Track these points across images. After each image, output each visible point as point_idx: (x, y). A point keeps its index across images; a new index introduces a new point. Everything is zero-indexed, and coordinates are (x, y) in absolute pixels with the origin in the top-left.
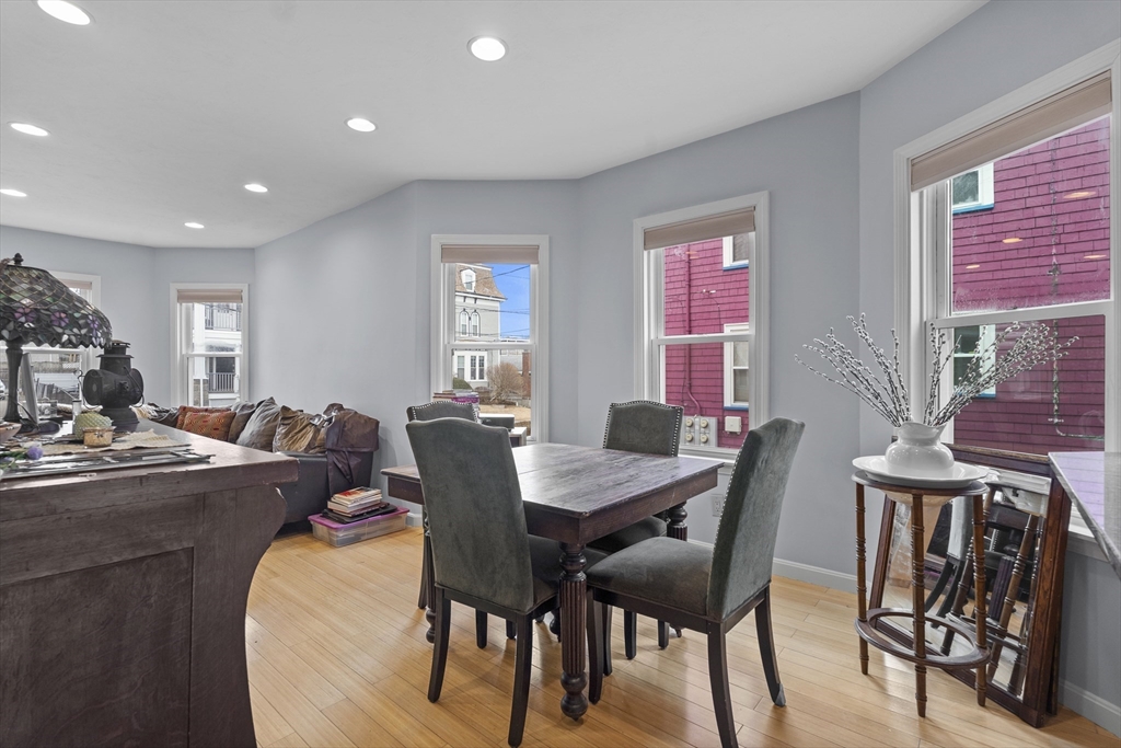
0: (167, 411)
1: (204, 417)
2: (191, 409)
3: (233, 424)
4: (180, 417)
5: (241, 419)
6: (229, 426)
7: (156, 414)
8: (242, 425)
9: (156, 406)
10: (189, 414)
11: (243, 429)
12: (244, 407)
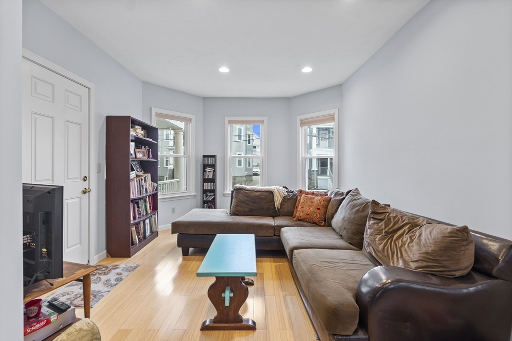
0: (292, 192)
1: (312, 198)
2: (305, 193)
3: (330, 206)
4: (299, 197)
5: (334, 203)
6: (326, 207)
7: (286, 193)
8: (335, 208)
9: (287, 189)
10: (303, 195)
11: (336, 211)
12: (337, 194)
